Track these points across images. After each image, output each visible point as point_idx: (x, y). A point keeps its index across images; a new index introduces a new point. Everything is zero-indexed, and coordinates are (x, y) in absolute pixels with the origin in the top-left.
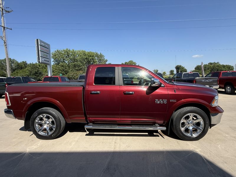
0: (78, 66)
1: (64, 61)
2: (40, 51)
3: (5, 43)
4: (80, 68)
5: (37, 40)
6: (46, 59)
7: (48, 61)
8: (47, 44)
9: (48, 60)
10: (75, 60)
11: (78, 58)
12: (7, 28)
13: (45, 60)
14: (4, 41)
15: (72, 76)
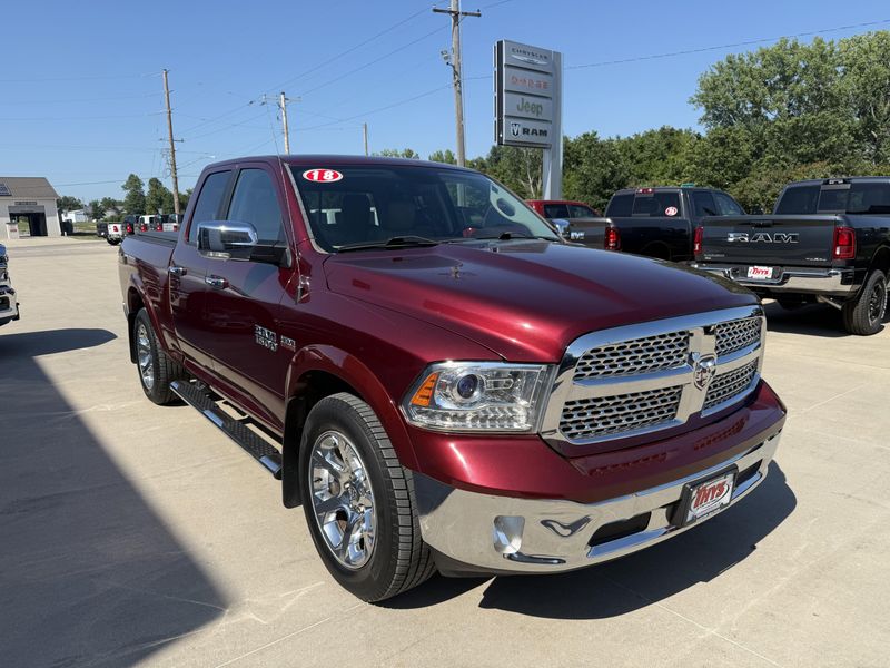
0: (814, 134)
1: (756, 115)
2: (506, 91)
3: (456, 73)
4: (823, 145)
5: (500, 44)
6: (531, 125)
7: (544, 133)
8: (545, 55)
9: (540, 126)
10: (824, 99)
11: (844, 83)
12: (466, 14)
13: (525, 131)
14: (454, 67)
15: (762, 192)
